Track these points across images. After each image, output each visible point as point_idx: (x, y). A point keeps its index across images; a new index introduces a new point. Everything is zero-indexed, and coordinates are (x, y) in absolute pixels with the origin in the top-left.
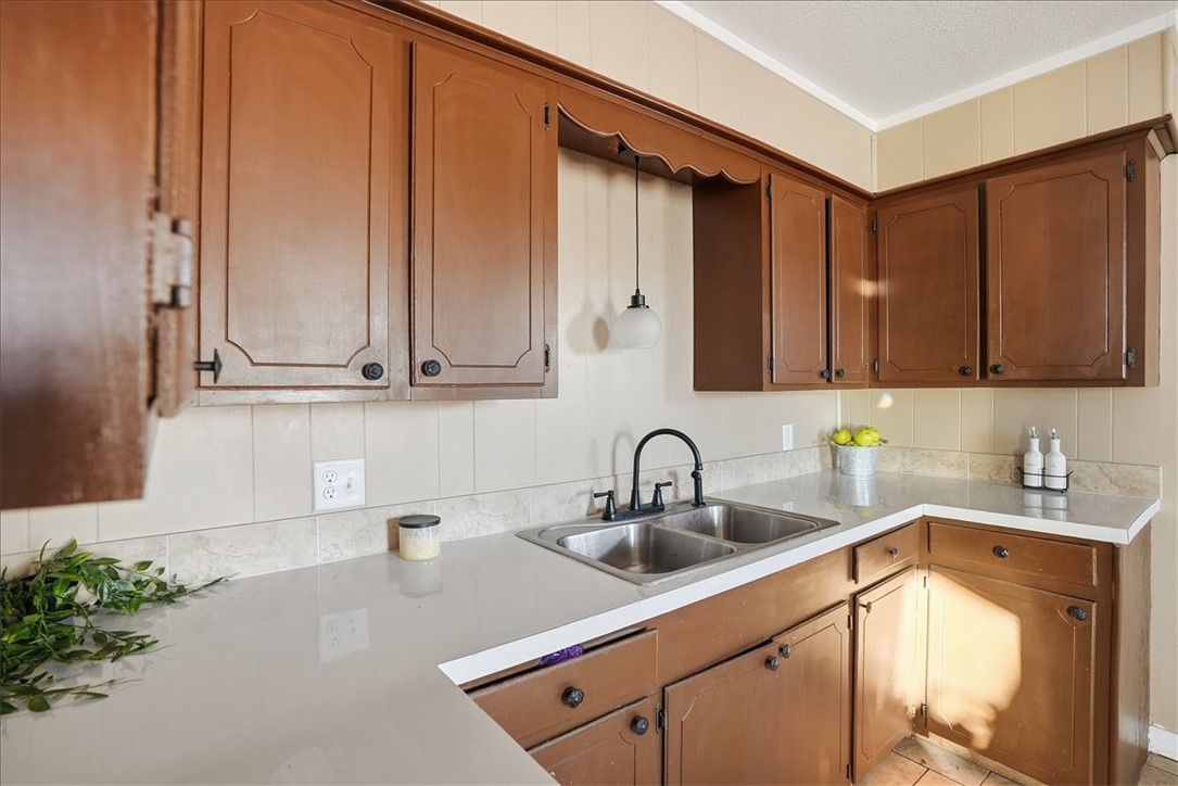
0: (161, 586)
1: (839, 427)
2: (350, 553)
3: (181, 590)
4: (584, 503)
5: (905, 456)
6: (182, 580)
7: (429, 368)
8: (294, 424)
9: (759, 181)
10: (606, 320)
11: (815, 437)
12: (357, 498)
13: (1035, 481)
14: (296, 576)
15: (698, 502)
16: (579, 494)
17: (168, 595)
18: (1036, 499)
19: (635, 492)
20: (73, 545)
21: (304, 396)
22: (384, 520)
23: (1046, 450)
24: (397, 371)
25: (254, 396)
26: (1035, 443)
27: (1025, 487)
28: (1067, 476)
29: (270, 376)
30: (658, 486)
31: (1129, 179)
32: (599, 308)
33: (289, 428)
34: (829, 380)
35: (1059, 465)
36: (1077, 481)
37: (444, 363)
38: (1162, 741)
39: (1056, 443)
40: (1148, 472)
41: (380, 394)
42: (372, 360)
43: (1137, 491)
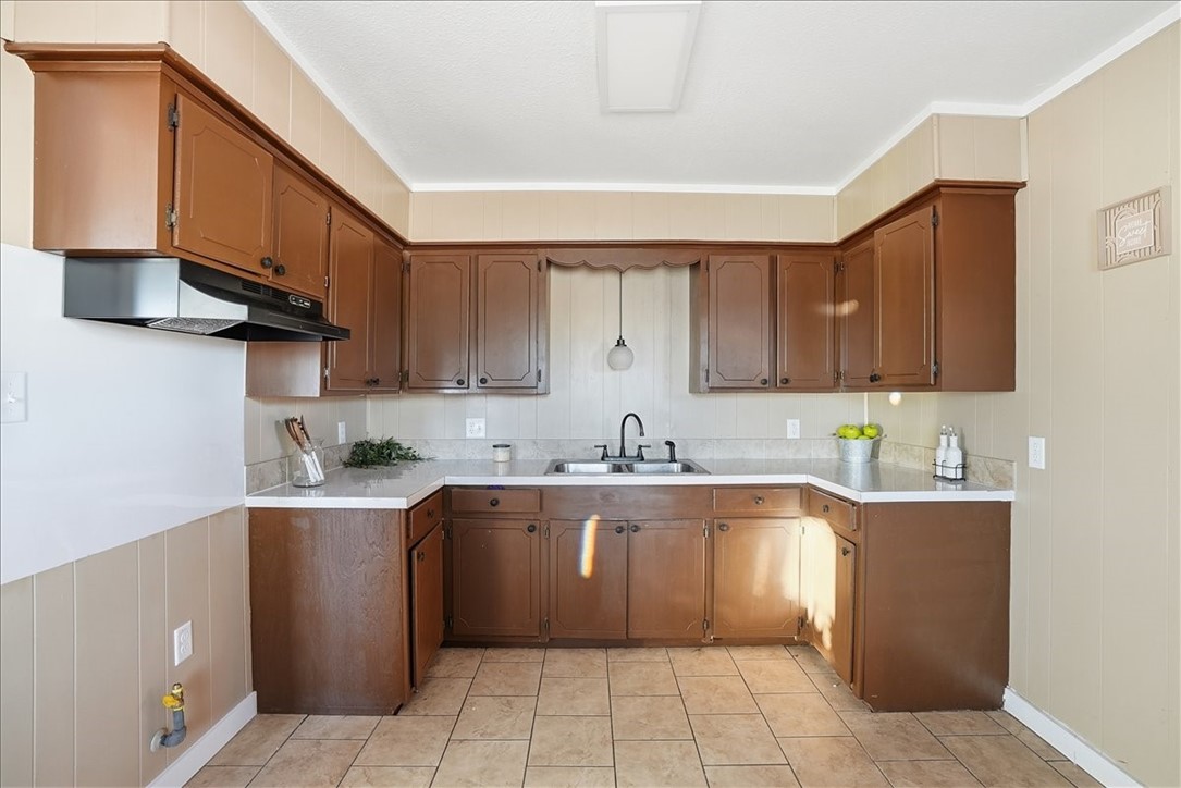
0: (414, 455)
3: (420, 459)
5: (895, 449)
6: (421, 456)
7: (483, 380)
9: (699, 262)
12: (482, 435)
15: (672, 460)
17: (415, 459)
18: (940, 485)
19: (623, 448)
21: (441, 391)
22: (492, 446)
24: (473, 381)
26: (944, 438)
27: (936, 476)
30: (640, 447)
31: (934, 226)
35: (957, 459)
36: (973, 473)
37: (489, 380)
38: (1011, 700)
39: (954, 440)
40: (1007, 466)
41: (465, 391)
42: (461, 378)
43: (1002, 484)
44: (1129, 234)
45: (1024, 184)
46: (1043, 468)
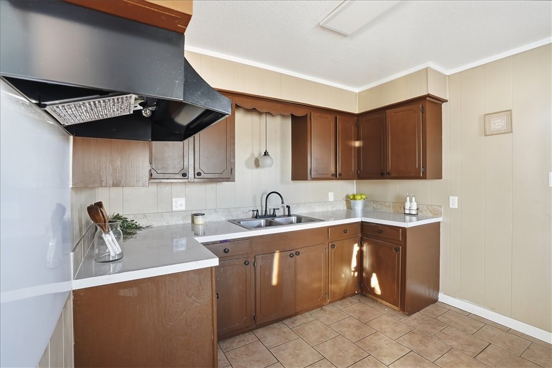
0: (136, 225)
1: (355, 194)
2: (181, 222)
3: (141, 227)
4: (251, 214)
5: (374, 203)
6: (141, 225)
7: (199, 174)
8: (167, 188)
9: (307, 115)
10: (259, 159)
11: (344, 197)
12: (183, 208)
13: (407, 212)
14: (167, 227)
15: (289, 215)
16: (249, 211)
17: (139, 228)
18: (407, 218)
19: (266, 211)
20: (118, 215)
21: (169, 181)
22: (190, 215)
23: (411, 201)
24: (191, 174)
25: (157, 181)
26: (408, 198)
27: (405, 213)
28: (417, 209)
29: (161, 176)
30: (274, 209)
31: (422, 112)
32: (256, 155)
33: (167, 189)
34: (336, 177)
35: (415, 206)
36: (421, 212)
37: (202, 173)
38: (442, 297)
39: (414, 199)
40: (439, 208)
41: (186, 180)
42: (184, 172)
43: (437, 215)
44: (496, 124)
45: (446, 101)
46: (457, 207)
